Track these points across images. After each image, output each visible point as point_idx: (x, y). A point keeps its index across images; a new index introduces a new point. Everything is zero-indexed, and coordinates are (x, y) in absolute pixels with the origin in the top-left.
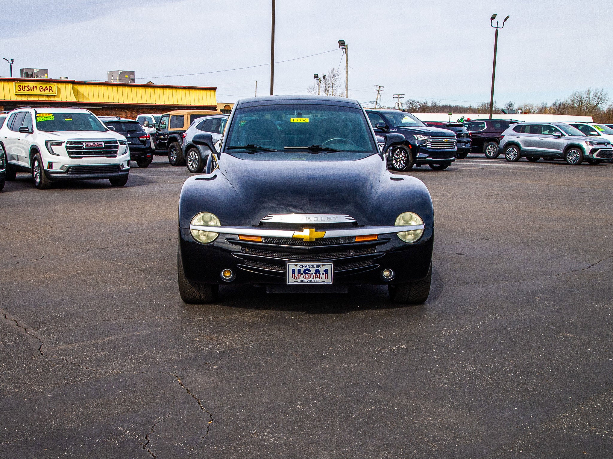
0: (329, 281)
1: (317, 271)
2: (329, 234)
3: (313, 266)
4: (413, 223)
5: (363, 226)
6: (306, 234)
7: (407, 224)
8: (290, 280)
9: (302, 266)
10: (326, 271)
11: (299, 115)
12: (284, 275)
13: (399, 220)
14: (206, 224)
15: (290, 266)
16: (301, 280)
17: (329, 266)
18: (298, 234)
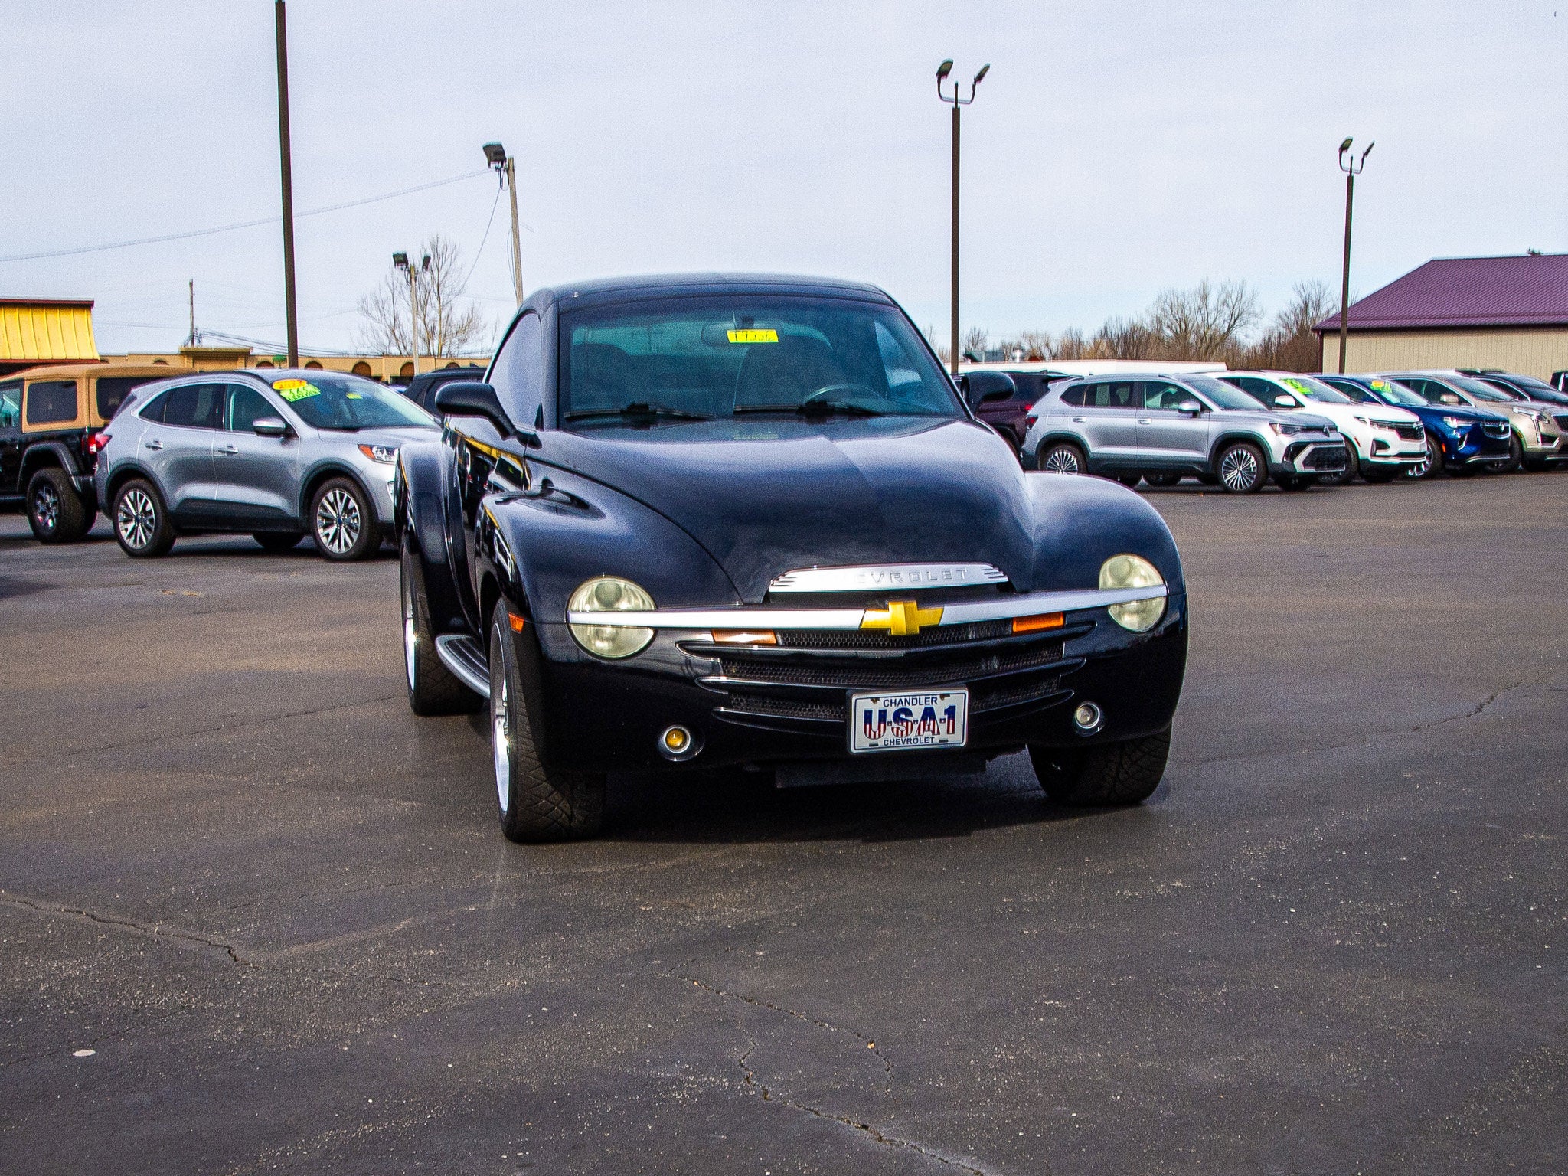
0: (958, 737)
1: (929, 714)
2: (951, 614)
3: (917, 700)
4: (1137, 582)
5: (1025, 592)
6: (893, 617)
7: (1122, 584)
8: (860, 742)
9: (888, 701)
10: (951, 712)
11: (746, 323)
12: (842, 730)
13: (1106, 577)
14: (609, 606)
15: (861, 703)
16: (888, 739)
17: (959, 698)
18: (874, 618)
